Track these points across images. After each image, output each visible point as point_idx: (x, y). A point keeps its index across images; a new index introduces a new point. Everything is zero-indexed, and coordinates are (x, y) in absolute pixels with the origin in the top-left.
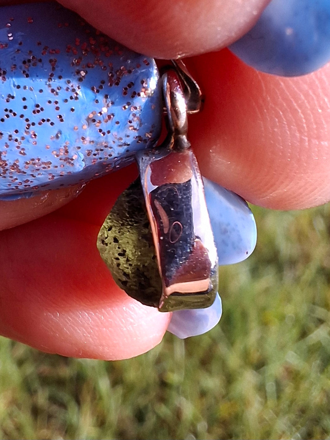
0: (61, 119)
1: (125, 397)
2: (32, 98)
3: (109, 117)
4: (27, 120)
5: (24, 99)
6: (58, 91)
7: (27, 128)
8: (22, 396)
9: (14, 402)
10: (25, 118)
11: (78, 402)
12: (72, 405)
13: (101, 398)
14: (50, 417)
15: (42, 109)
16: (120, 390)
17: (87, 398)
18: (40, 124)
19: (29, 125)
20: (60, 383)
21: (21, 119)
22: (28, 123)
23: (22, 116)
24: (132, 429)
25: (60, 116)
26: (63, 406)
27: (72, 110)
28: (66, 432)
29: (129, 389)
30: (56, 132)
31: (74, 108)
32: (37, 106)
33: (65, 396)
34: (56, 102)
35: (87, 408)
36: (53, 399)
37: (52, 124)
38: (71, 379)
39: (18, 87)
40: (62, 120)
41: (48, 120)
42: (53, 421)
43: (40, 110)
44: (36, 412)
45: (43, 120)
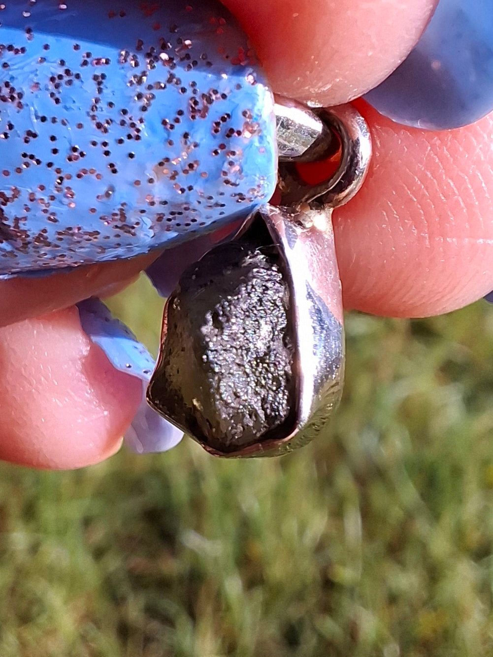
0: (112, 168)
1: (267, 607)
2: (65, 137)
3: (191, 166)
4: (58, 171)
5: (53, 138)
6: (106, 125)
7: (59, 183)
8: (102, 607)
9: (89, 617)
10: (55, 167)
11: (193, 615)
12: (183, 621)
13: (228, 608)
14: (148, 640)
15: (82, 155)
16: (259, 595)
17: (206, 609)
18: (79, 176)
19: (61, 179)
20: (163, 584)
21: (50, 169)
22: (59, 175)
23: (50, 165)
25: (112, 165)
26: (168, 621)
27: (131, 156)
29: (274, 593)
30: (105, 189)
31: (133, 153)
32: (75, 150)
33: (171, 606)
34: (105, 144)
35: (206, 624)
36: (151, 612)
37: (98, 176)
38: (181, 578)
39: (43, 119)
40: (114, 171)
41: (92, 172)
42: (153, 646)
43: (79, 155)
44: (124, 631)
45: (85, 172)
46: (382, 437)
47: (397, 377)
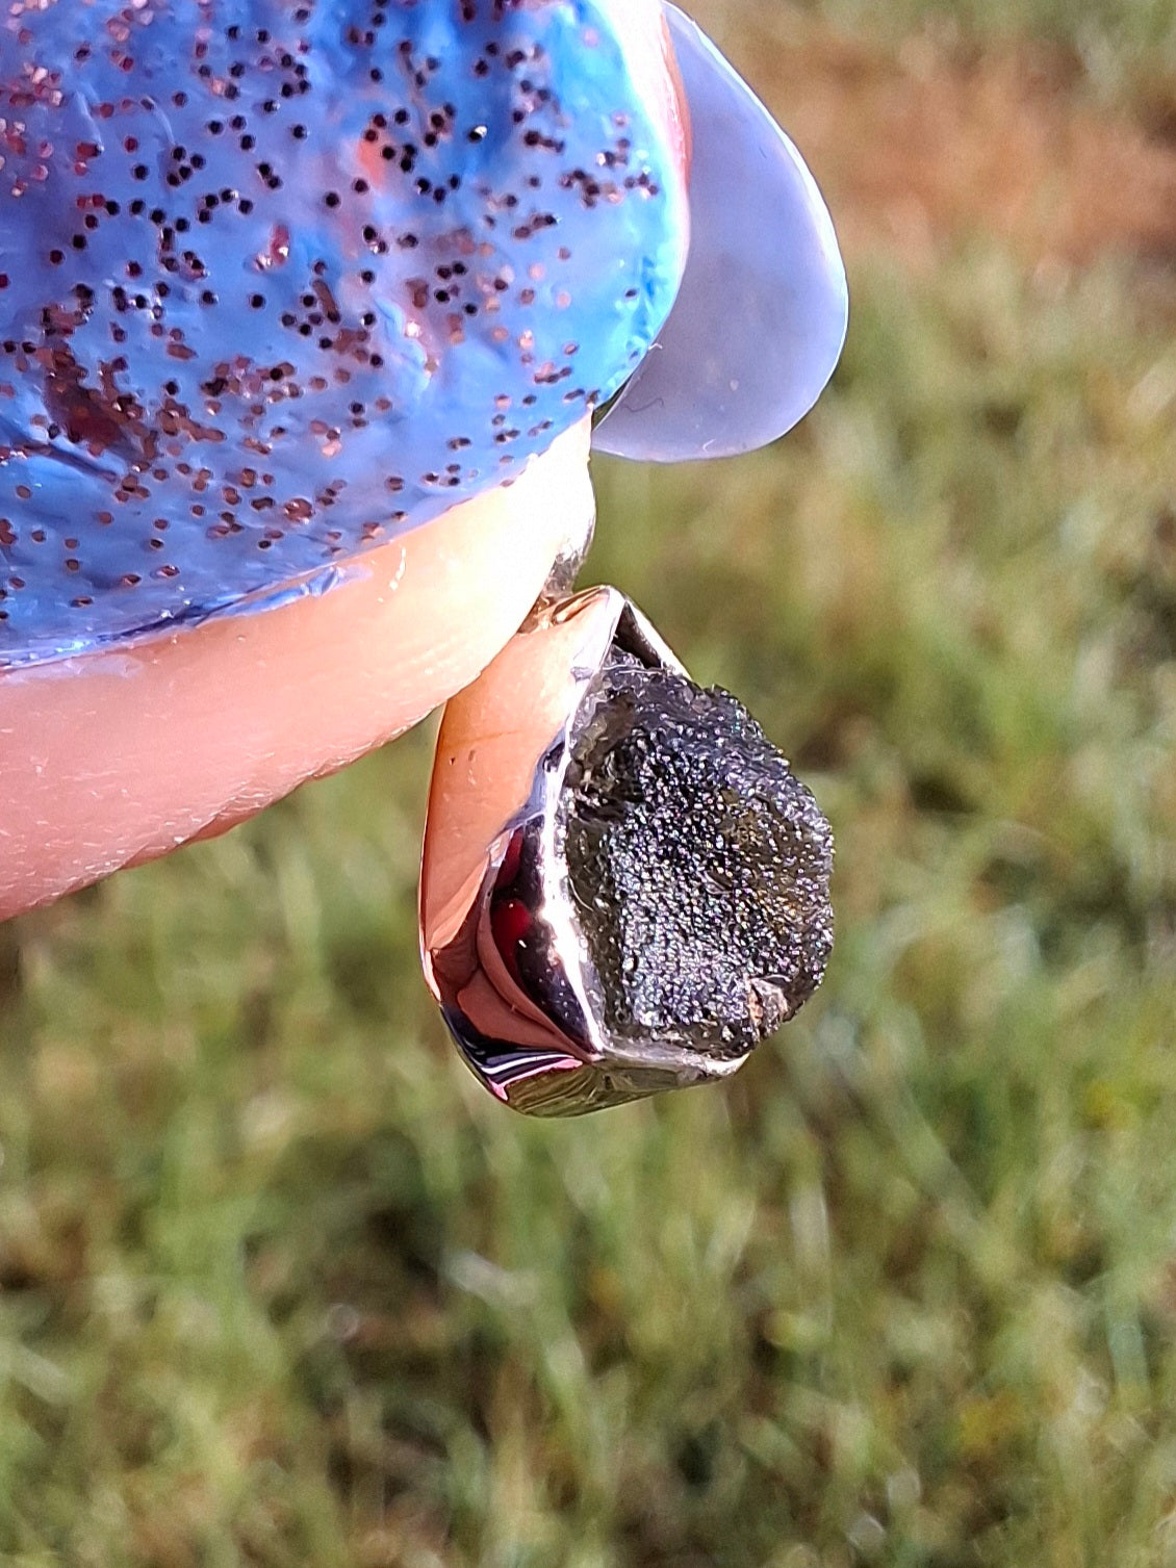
1: (638, 1404)
8: (296, 1422)
9: (272, 1451)
11: (483, 1427)
12: (465, 1443)
13: (557, 1413)
14: (395, 1487)
16: (620, 1382)
17: (511, 1414)
20: (419, 1368)
24: (669, 1508)
26: (433, 1445)
28: (450, 1534)
29: (652, 1372)
33: (438, 1412)
35: (514, 1450)
36: (397, 1426)
38: (455, 1353)
42: (405, 1501)
44: (344, 1470)
46: (864, 1032)
47: (887, 904)
